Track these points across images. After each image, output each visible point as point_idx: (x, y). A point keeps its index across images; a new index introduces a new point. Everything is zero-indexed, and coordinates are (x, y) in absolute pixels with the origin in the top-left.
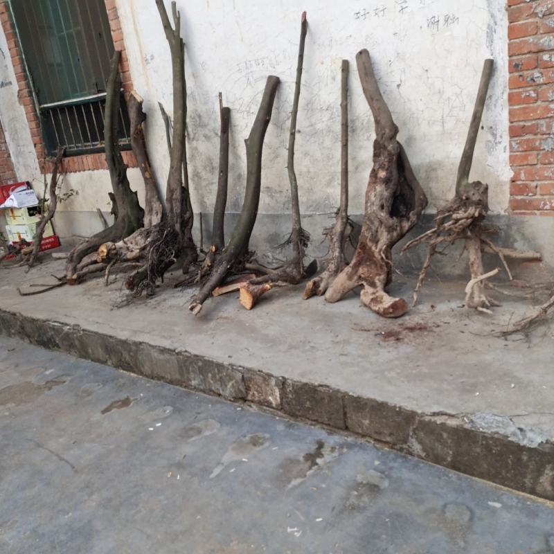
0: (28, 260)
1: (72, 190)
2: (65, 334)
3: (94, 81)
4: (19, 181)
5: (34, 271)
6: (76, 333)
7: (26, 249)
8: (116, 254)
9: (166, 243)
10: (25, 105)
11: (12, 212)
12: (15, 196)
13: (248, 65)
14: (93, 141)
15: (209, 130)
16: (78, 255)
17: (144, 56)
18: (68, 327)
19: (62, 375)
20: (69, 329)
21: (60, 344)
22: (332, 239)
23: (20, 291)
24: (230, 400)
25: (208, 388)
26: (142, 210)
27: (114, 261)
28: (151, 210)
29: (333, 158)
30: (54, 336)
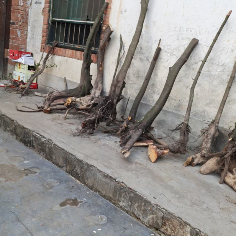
0: (22, 91)
1: (54, 64)
2: (41, 142)
3: (86, 14)
4: (27, 51)
5: (24, 98)
6: (48, 144)
7: (22, 86)
8: (75, 104)
9: (108, 108)
10: (44, 16)
11: (20, 65)
12: (24, 57)
13: (181, 30)
14: (74, 43)
15: (144, 56)
16: (53, 98)
17: (121, 9)
18: (45, 139)
19: (35, 167)
20: (45, 141)
21: (36, 147)
22: (207, 137)
23: (17, 108)
24: (146, 226)
25: (131, 211)
26: (91, 85)
27: (72, 107)
28: (97, 87)
29: (215, 92)
30: (33, 141)
